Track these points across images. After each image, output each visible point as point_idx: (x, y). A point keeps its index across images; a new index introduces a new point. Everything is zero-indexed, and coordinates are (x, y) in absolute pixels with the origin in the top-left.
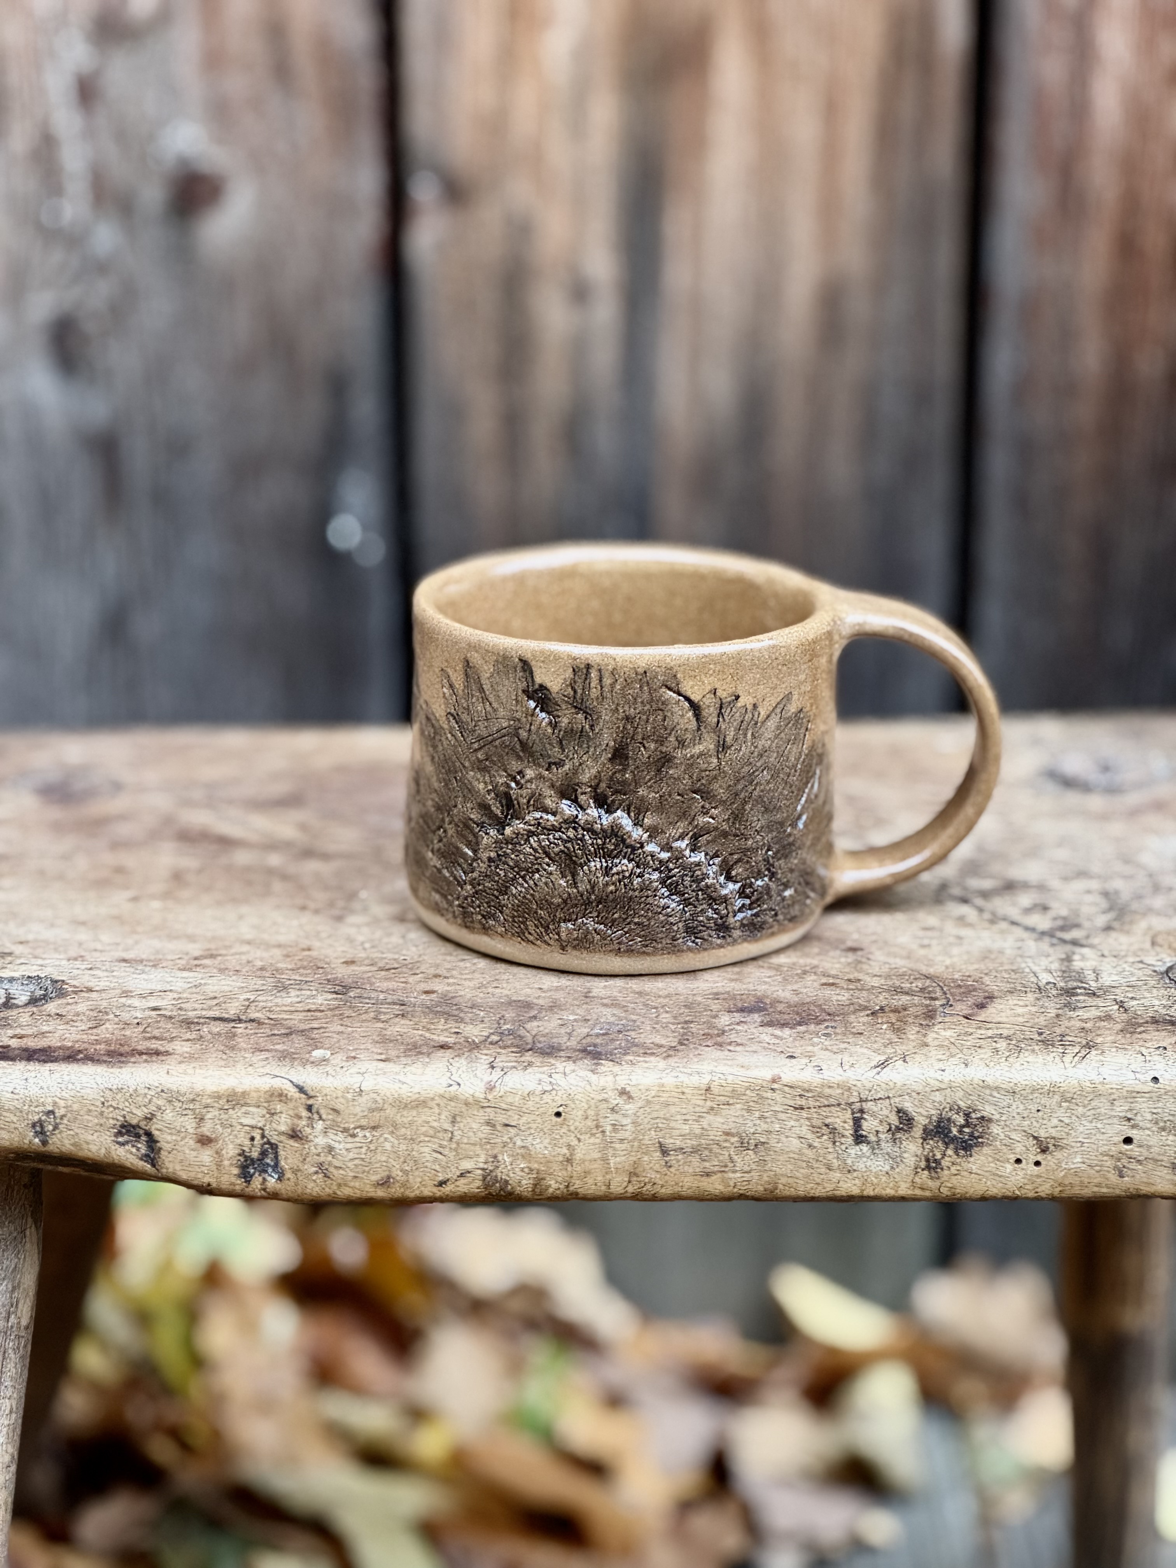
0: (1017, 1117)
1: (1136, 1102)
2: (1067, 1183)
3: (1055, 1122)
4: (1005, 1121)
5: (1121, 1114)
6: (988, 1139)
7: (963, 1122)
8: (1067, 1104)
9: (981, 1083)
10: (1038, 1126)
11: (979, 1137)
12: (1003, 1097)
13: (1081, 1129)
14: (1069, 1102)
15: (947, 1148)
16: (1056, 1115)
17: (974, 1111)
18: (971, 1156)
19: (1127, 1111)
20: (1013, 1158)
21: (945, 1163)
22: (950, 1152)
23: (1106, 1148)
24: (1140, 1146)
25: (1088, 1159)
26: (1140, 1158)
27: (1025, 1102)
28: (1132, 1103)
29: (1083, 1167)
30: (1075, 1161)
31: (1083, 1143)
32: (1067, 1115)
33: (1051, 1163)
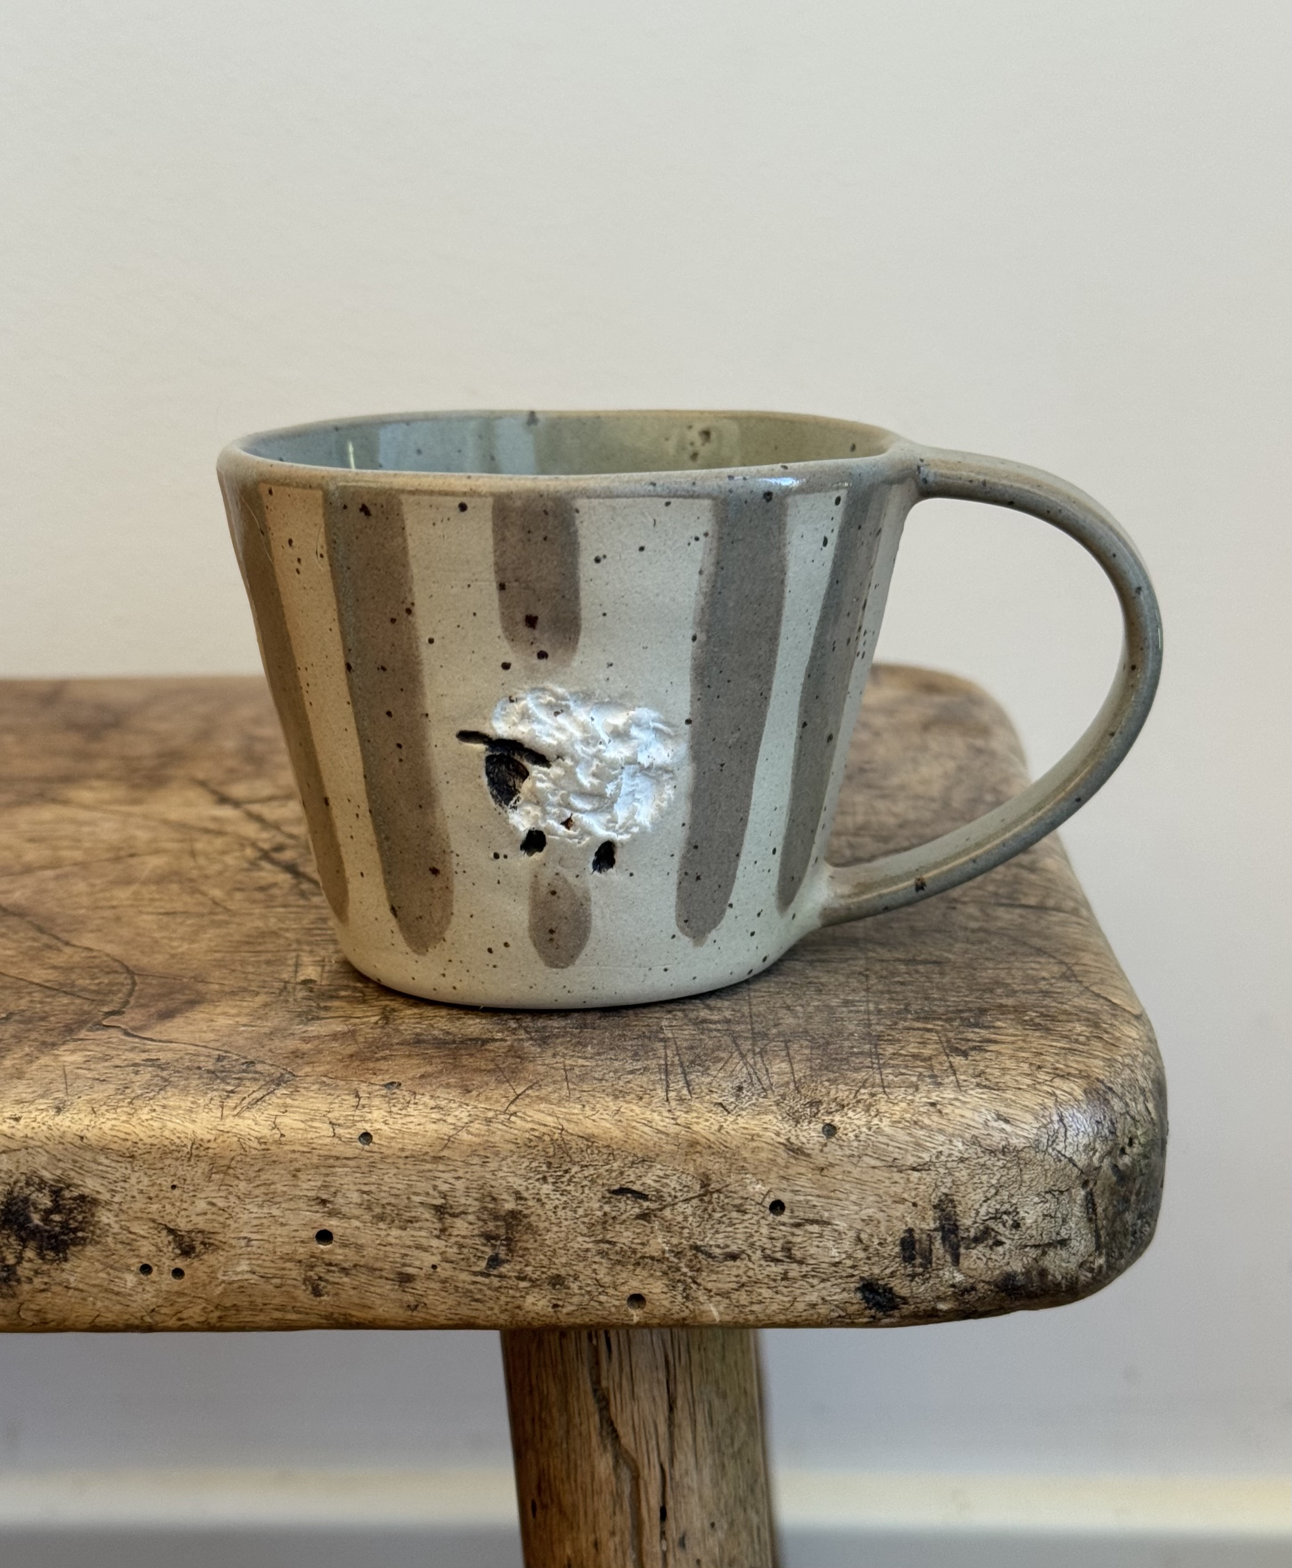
0: (138, 1196)
1: (334, 1174)
2: (228, 1305)
3: (202, 1205)
4: (120, 1203)
5: (309, 1194)
6: (93, 1232)
7: (49, 1204)
8: (222, 1176)
9: (78, 1142)
10: (174, 1212)
11: (75, 1231)
12: (113, 1164)
13: (245, 1217)
14: (226, 1173)
15: (25, 1247)
16: (203, 1195)
17: (68, 1186)
18: (66, 1260)
19: (319, 1189)
20: (135, 1263)
21: (25, 1269)
22: (29, 1254)
23: (287, 1249)
24: (345, 1246)
25: (259, 1266)
26: (346, 1265)
27: (151, 1172)
28: (327, 1175)
29: (254, 1278)
30: (239, 1269)
31: (250, 1240)
32: (223, 1194)
33: (201, 1274)
